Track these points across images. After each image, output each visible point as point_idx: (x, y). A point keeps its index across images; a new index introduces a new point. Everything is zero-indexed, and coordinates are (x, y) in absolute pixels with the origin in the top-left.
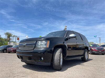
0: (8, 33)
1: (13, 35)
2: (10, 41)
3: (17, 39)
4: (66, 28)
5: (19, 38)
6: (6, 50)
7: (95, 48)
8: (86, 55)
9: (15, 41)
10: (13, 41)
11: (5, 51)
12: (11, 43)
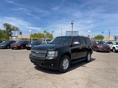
0: (7, 24)
1: (13, 26)
2: (12, 35)
3: (20, 34)
4: (72, 22)
5: (21, 33)
6: (10, 46)
7: (101, 46)
8: (88, 57)
9: (17, 36)
10: (15, 36)
11: (8, 47)
12: (13, 37)
